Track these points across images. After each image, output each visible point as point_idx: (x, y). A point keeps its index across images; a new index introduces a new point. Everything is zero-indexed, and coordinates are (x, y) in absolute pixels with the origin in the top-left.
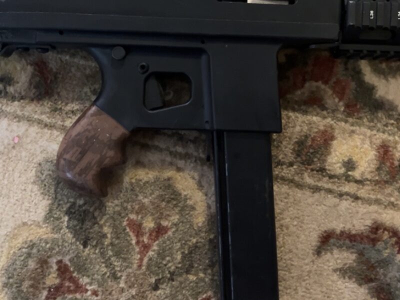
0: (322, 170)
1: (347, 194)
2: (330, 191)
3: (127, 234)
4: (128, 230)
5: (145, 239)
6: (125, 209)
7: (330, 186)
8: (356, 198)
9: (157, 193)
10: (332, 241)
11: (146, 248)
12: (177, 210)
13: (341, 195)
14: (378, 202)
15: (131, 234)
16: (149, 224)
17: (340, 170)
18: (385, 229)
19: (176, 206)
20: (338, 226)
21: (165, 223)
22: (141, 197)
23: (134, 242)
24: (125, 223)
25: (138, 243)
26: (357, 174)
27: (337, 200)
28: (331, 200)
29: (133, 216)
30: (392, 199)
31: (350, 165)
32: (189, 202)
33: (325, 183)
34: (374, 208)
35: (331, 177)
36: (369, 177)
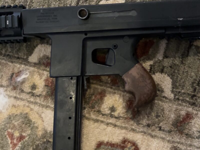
0: (99, 111)
1: (111, 124)
2: (102, 122)
3: (7, 139)
4: (7, 136)
5: (15, 141)
6: (6, 127)
7: (102, 119)
8: (115, 126)
9: (21, 120)
10: (102, 146)
11: (15, 145)
12: (30, 128)
13: (108, 124)
14: (126, 128)
15: (8, 138)
16: (17, 134)
17: (108, 112)
18: (129, 142)
19: (29, 126)
20: (105, 139)
21: (24, 134)
22: (13, 122)
23: (9, 142)
24: (6, 133)
25: (11, 143)
26: (116, 114)
27: (105, 127)
28: (103, 126)
29: (10, 130)
30: (133, 127)
31: (113, 109)
32: (36, 125)
33: (100, 118)
34: (124, 131)
35: (103, 115)
36: (122, 115)
